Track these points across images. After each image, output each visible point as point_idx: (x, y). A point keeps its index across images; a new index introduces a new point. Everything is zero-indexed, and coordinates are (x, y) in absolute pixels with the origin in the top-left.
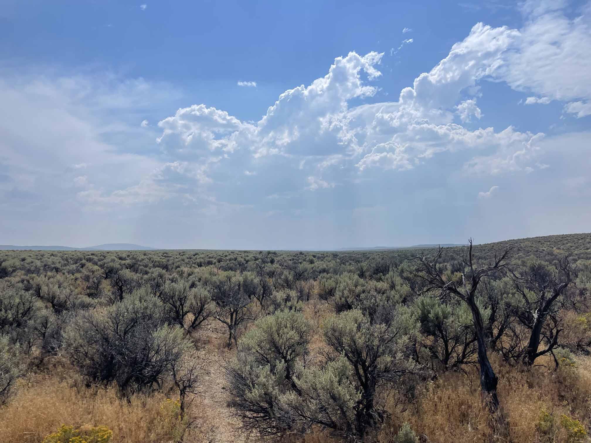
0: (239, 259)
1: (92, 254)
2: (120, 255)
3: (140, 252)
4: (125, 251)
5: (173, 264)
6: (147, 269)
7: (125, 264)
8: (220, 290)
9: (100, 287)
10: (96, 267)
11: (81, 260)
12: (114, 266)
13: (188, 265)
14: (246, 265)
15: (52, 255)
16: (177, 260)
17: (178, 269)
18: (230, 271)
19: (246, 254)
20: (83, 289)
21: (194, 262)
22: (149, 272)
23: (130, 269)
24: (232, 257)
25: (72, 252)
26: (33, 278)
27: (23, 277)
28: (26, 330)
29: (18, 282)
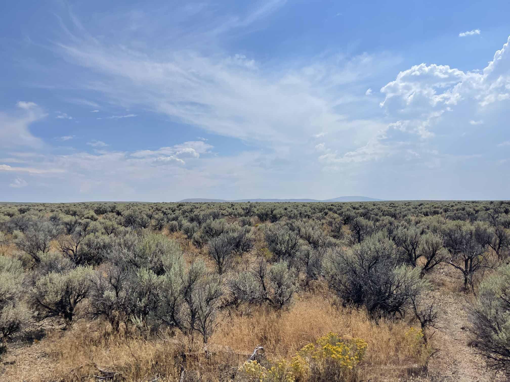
0: (468, 209)
1: (332, 205)
2: (354, 206)
3: (370, 203)
4: (358, 203)
5: (400, 213)
6: (378, 217)
7: (358, 213)
8: (450, 237)
9: (341, 231)
10: (336, 215)
11: (324, 209)
12: (351, 214)
13: (414, 214)
14: (476, 215)
15: (304, 206)
16: (403, 210)
17: (406, 218)
18: (459, 221)
19: (475, 204)
20: (328, 231)
21: (420, 211)
22: (379, 220)
23: (363, 216)
24: (459, 206)
25: (317, 203)
26: (294, 222)
27: (287, 221)
28: (296, 259)
29: (285, 225)
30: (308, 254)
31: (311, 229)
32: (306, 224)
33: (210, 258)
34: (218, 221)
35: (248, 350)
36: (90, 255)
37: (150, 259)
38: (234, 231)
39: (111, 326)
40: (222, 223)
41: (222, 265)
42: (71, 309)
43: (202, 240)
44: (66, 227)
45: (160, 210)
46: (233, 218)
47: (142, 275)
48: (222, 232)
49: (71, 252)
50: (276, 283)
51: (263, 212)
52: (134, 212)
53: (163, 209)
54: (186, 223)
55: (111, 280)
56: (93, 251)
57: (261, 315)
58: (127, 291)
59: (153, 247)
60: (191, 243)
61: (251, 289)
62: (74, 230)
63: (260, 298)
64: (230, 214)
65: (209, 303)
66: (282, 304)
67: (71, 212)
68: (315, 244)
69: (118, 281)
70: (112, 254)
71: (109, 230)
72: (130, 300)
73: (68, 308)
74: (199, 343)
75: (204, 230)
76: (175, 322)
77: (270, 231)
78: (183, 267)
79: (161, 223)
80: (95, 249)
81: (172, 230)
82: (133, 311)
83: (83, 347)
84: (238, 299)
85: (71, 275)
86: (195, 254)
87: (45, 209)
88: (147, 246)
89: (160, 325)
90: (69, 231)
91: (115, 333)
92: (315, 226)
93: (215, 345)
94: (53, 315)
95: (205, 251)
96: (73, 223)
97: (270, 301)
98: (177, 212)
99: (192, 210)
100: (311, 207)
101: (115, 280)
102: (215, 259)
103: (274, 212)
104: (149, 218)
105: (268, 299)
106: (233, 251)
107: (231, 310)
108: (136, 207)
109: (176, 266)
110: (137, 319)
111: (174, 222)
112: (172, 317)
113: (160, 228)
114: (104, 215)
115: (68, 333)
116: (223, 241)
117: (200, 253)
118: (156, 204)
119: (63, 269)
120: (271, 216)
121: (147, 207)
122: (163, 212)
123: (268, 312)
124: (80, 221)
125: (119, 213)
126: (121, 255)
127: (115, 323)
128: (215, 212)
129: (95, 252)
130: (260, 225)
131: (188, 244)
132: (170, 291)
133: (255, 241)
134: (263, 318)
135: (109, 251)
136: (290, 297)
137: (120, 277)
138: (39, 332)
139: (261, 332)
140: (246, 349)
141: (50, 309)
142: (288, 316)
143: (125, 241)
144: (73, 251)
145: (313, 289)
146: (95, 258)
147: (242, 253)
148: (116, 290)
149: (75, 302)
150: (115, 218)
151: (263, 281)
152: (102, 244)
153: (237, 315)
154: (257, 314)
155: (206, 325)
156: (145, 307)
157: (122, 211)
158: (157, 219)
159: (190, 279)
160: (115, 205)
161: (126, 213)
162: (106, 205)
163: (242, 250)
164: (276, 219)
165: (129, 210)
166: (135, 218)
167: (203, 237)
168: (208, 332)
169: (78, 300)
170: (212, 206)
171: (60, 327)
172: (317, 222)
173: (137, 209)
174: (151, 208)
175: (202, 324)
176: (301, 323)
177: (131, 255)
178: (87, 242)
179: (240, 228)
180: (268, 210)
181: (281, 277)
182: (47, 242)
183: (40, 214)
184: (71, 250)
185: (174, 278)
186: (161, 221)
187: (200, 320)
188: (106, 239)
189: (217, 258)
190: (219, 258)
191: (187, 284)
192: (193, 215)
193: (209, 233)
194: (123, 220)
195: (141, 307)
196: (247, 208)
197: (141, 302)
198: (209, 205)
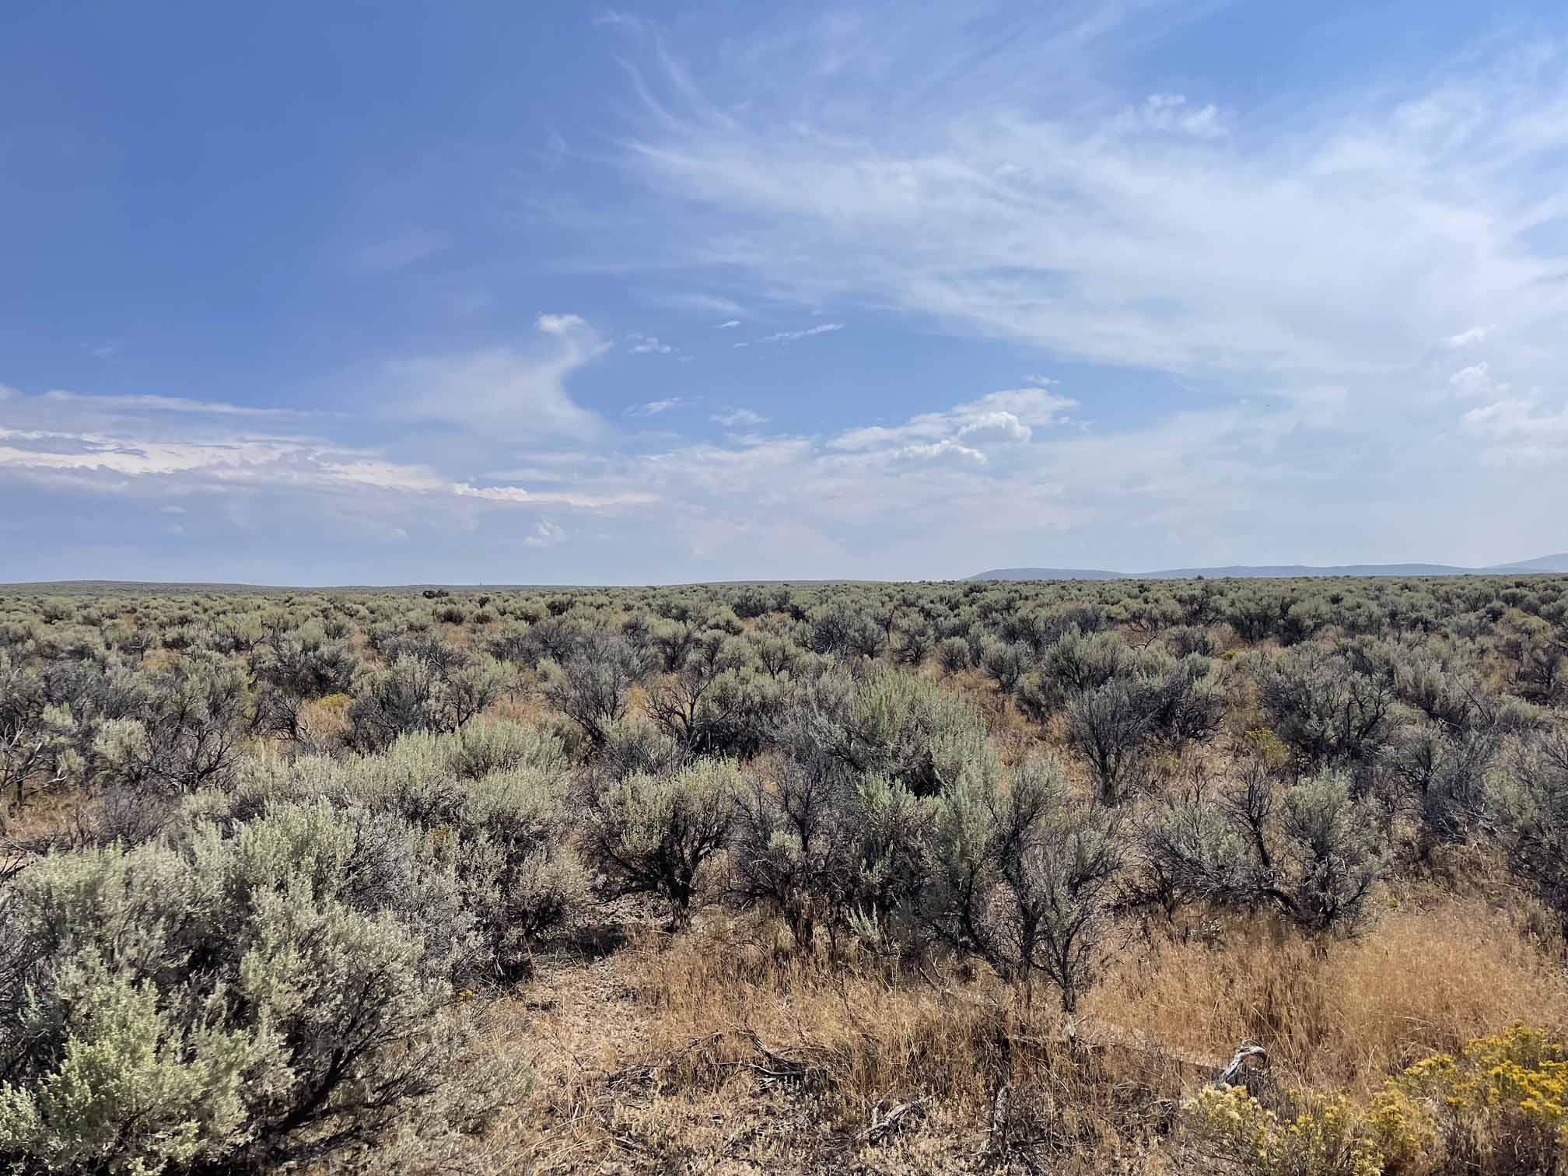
1: (1518, 585)
9: (1558, 675)
10: (1535, 621)
11: (1488, 600)
15: (1406, 587)
20: (1505, 677)
25: (1458, 578)
26: (1370, 645)
27: (1343, 641)
28: (1380, 768)
29: (1333, 654)
30: (1428, 751)
31: (1437, 666)
32: (1418, 649)
33: (1072, 753)
34: (1095, 639)
35: (1213, 1051)
36: (728, 729)
37: (892, 746)
38: (1151, 670)
39: (790, 934)
40: (1110, 646)
41: (1113, 778)
42: (687, 876)
43: (1047, 698)
44: (665, 652)
45: (913, 605)
46: (1146, 630)
47: (872, 791)
48: (1112, 673)
49: (678, 719)
50: (1308, 843)
51: (1252, 611)
52: (842, 610)
53: (921, 602)
54: (993, 644)
55: (786, 800)
56: (733, 719)
57: (1254, 942)
58: (831, 834)
59: (902, 712)
60: (1013, 704)
61: (1216, 857)
62: (684, 660)
63: (1251, 891)
64: (1136, 617)
65: (1080, 892)
66: (1331, 915)
67: (674, 611)
68: (1455, 721)
69: (807, 804)
70: (786, 730)
71: (775, 662)
72: (840, 862)
73: (677, 872)
74: (1049, 1011)
75: (1052, 667)
76: (975, 938)
77: (1279, 672)
78: (993, 775)
79: (917, 642)
80: (740, 714)
81: (952, 663)
82: (849, 897)
83: (720, 983)
84: (1172, 887)
85: (683, 781)
86: (1025, 739)
87: (611, 603)
88: (884, 708)
89: (928, 943)
90: (673, 663)
91: (803, 953)
92: (1451, 658)
93: (1099, 1021)
94: (642, 889)
95: (1056, 733)
96: (680, 641)
97: (1286, 900)
98: (966, 611)
99: (1012, 604)
100: (1433, 592)
101: (798, 800)
102: (1092, 756)
103: (1293, 610)
104: (883, 629)
105: (1279, 894)
106: (1149, 736)
107: (1149, 918)
108: (844, 597)
109: (974, 771)
110: (864, 919)
111: (958, 642)
112: (966, 920)
113: (917, 660)
114: (758, 619)
115: (680, 940)
116: (1116, 702)
117: (1042, 738)
118: (901, 587)
119: (660, 764)
120: (1281, 622)
121: (875, 595)
122: (922, 609)
123: (1279, 939)
124: (698, 635)
125: (798, 614)
126: (812, 734)
127: (801, 923)
128: (1084, 611)
129: (740, 721)
130: (1241, 654)
131: (1001, 709)
132: (958, 843)
133: (1225, 704)
134: (1261, 956)
135: (776, 720)
136: (1361, 891)
137: (813, 794)
138: (609, 931)
139: (1255, 1000)
140: (1205, 1047)
141: (633, 870)
142: (1354, 958)
143: (818, 692)
144: (683, 717)
145: (1449, 876)
146: (739, 737)
147: (1180, 742)
148: (802, 832)
149: (696, 858)
150: (787, 629)
151: (1259, 835)
152: (757, 699)
153: (1170, 937)
154: (1240, 938)
155: (1071, 959)
156: (883, 886)
157: (806, 606)
158: (906, 632)
159: (1017, 812)
160: (788, 589)
161: (819, 613)
162: (762, 591)
163: (1182, 733)
164: (1300, 632)
165: (825, 606)
166: (844, 627)
167: (1050, 689)
168: (1076, 978)
169: (702, 852)
170: (1075, 592)
171: (659, 922)
172: (1458, 643)
173: (849, 602)
174: (887, 599)
175: (1058, 954)
176: (1402, 982)
177: (839, 734)
178: (718, 692)
179: (1172, 662)
180: (1269, 605)
181: (1328, 825)
182: (620, 692)
183: (601, 616)
184: (679, 713)
185: (969, 805)
186: (917, 638)
187: (1052, 940)
188: (769, 685)
189: (1096, 753)
190: (1103, 755)
191: (1007, 828)
192: (1013, 619)
193: (1069, 676)
194: (811, 632)
195: (873, 886)
196: (1193, 599)
197: (871, 871)
198: (1063, 587)
